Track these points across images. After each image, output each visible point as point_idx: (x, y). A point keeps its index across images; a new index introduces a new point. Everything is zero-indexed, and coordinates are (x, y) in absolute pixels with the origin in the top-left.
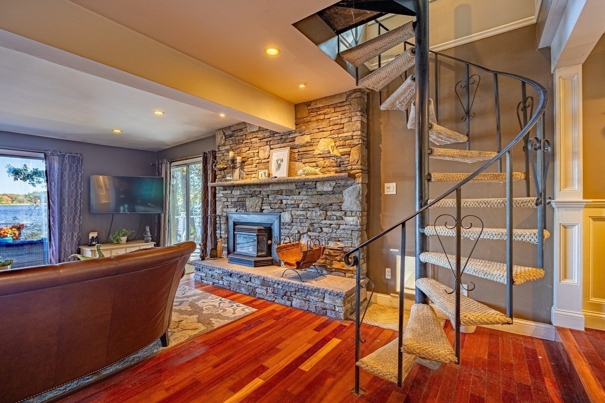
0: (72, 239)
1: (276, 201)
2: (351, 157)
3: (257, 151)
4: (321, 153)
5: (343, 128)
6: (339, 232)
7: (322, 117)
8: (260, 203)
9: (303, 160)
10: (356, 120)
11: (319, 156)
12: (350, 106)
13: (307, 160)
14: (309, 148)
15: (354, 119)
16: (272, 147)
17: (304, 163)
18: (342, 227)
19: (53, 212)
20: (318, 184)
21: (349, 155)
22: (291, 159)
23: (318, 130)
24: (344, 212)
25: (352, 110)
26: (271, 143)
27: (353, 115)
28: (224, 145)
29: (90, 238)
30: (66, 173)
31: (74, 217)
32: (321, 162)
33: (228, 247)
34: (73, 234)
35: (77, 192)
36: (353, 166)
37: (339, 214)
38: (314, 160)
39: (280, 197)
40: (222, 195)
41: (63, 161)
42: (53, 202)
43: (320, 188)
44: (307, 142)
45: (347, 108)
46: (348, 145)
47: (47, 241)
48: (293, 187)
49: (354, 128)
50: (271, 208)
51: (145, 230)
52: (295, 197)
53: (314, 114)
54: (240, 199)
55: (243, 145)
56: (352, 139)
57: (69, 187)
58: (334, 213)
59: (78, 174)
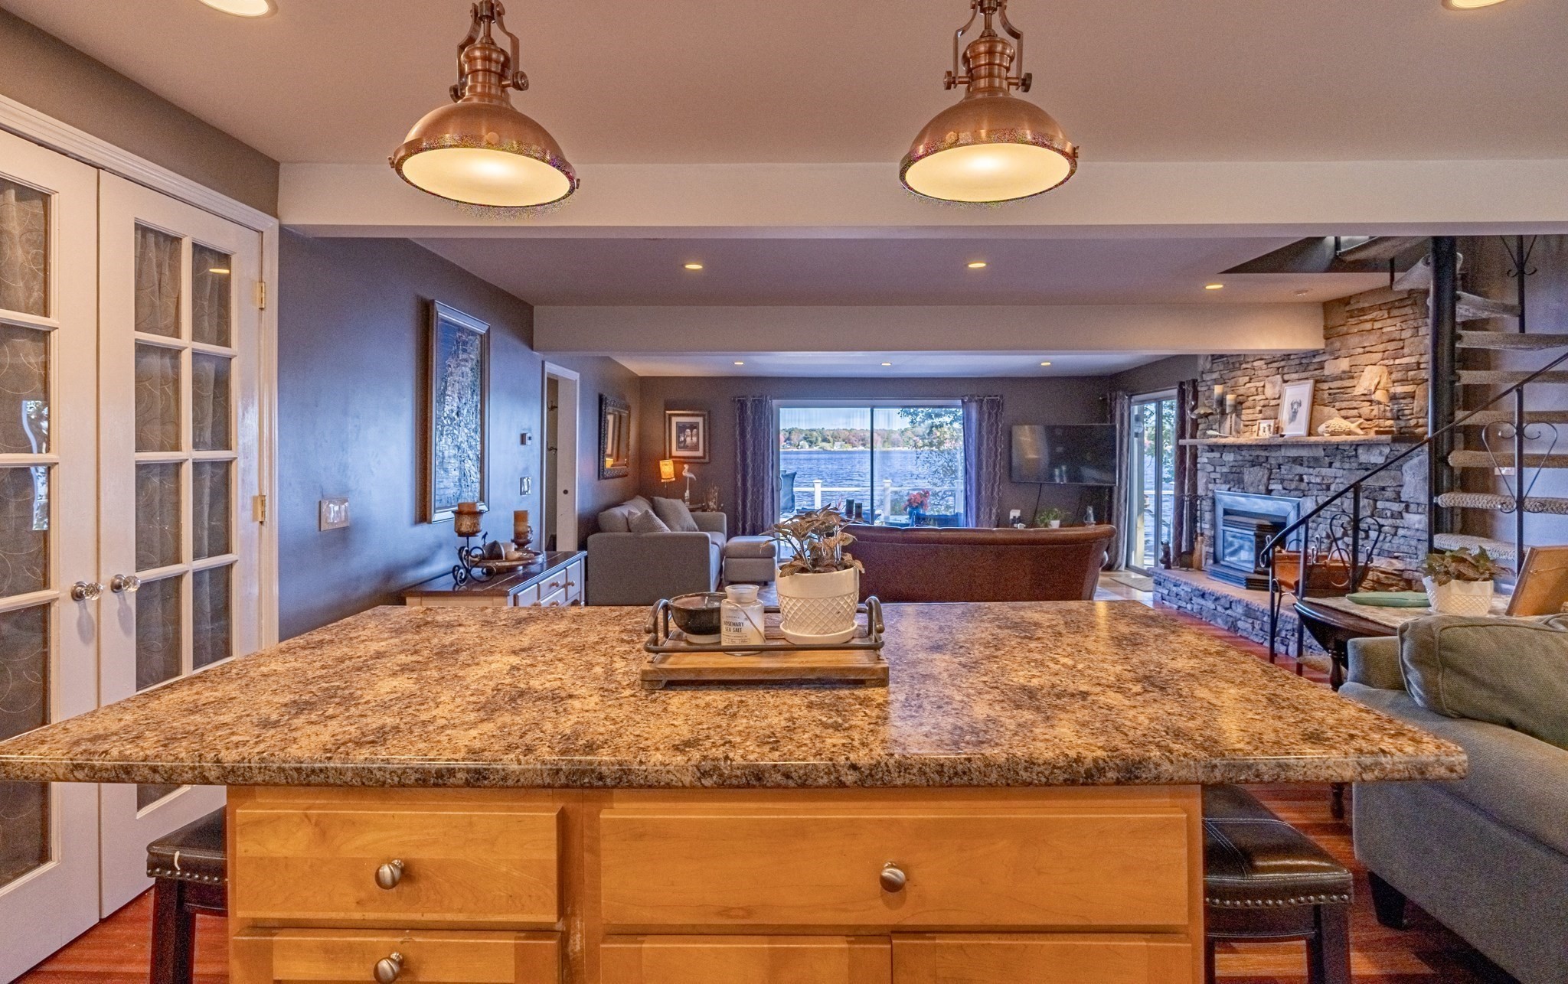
0: (990, 517)
1: (1290, 477)
2: (1416, 402)
3: (1262, 384)
4: (1366, 392)
5: (1403, 348)
6: (1396, 540)
7: (1368, 326)
8: (1266, 477)
9: (1337, 404)
10: (1424, 333)
11: (1363, 398)
12: (1414, 307)
13: (1344, 405)
14: (1346, 383)
15: (1423, 331)
16: (1286, 377)
17: (1338, 410)
18: (1401, 532)
19: (970, 478)
20: (1360, 451)
21: (1413, 397)
22: (1315, 401)
23: (1361, 350)
24: (1404, 505)
25: (1418, 316)
26: (1286, 370)
27: (1420, 324)
28: (1211, 371)
29: (1011, 517)
30: (984, 424)
31: (993, 485)
32: (1365, 409)
33: (1214, 553)
34: (991, 510)
35: (997, 450)
36: (1421, 420)
37: (1396, 507)
38: (1355, 404)
39: (1299, 470)
40: (1206, 461)
41: (981, 407)
42: (971, 465)
43: (1364, 457)
44: (1344, 372)
45: (1408, 310)
46: (1412, 380)
47: (963, 517)
48: (1320, 453)
49: (1422, 349)
50: (1284, 489)
51: (1085, 512)
52: (1325, 471)
53: (1353, 321)
54: (1234, 469)
55: (1239, 373)
56: (1419, 368)
57: (988, 445)
58: (1388, 505)
59: (998, 425)
